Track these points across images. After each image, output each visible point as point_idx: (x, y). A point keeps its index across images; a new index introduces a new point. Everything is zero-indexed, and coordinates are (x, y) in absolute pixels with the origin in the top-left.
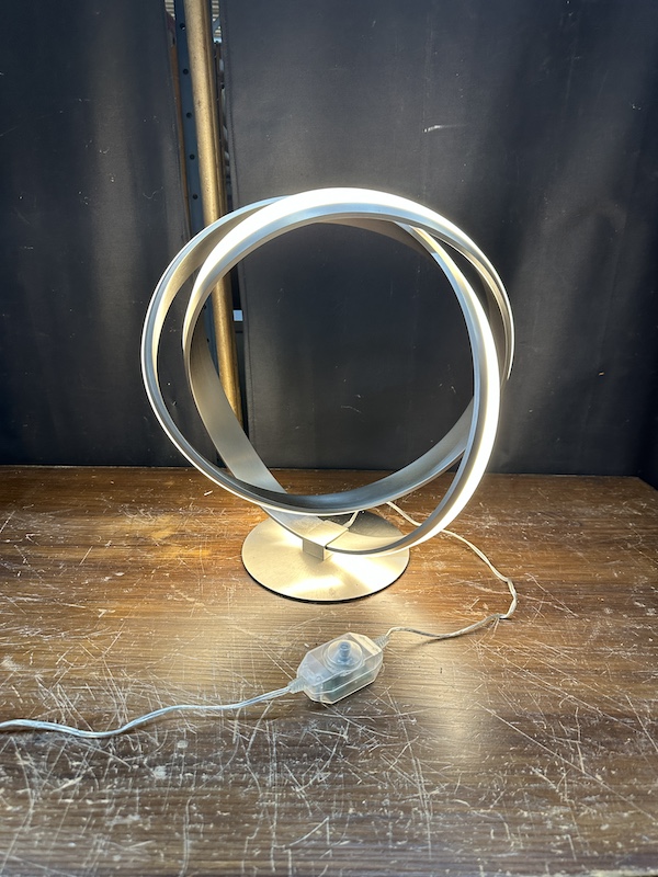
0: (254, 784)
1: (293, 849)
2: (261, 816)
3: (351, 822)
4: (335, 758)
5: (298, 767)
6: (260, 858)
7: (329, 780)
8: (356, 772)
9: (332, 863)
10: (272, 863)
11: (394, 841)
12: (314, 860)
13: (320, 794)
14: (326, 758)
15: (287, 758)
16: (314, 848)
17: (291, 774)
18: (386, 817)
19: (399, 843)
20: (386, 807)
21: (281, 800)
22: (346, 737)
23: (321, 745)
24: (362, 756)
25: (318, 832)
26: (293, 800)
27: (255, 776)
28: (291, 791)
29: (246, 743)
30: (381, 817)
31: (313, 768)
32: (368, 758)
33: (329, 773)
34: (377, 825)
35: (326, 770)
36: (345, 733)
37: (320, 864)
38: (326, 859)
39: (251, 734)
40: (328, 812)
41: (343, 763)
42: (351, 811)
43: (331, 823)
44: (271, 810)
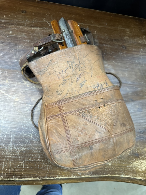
0: (6, 151)
1: (15, 169)
2: (7, 160)
3: (30, 162)
4: (28, 143)
5: (17, 146)
6: (7, 171)
7: (25, 150)
8: (33, 148)
9: (24, 172)
10: (10, 172)
11: (40, 167)
12: (20, 172)
13: (23, 154)
14: (25, 144)
15: (15, 143)
16: (20, 168)
17: (16, 148)
18: (38, 161)
19: (40, 168)
20: (39, 158)
21: (13, 156)
22: (31, 137)
23: (24, 139)
24: (35, 144)
25: (21, 165)
26: (16, 156)
27: (6, 148)
28: (15, 153)
29: (4, 137)
30: (37, 161)
31: (22, 147)
32: (36, 144)
33: (26, 148)
34: (36, 164)
35: (25, 147)
36: (31, 135)
37: (21, 173)
38: (23, 171)
39: (5, 134)
40: (24, 159)
41: (30, 145)
42: (30, 159)
43: (25, 162)
44: (10, 158)
